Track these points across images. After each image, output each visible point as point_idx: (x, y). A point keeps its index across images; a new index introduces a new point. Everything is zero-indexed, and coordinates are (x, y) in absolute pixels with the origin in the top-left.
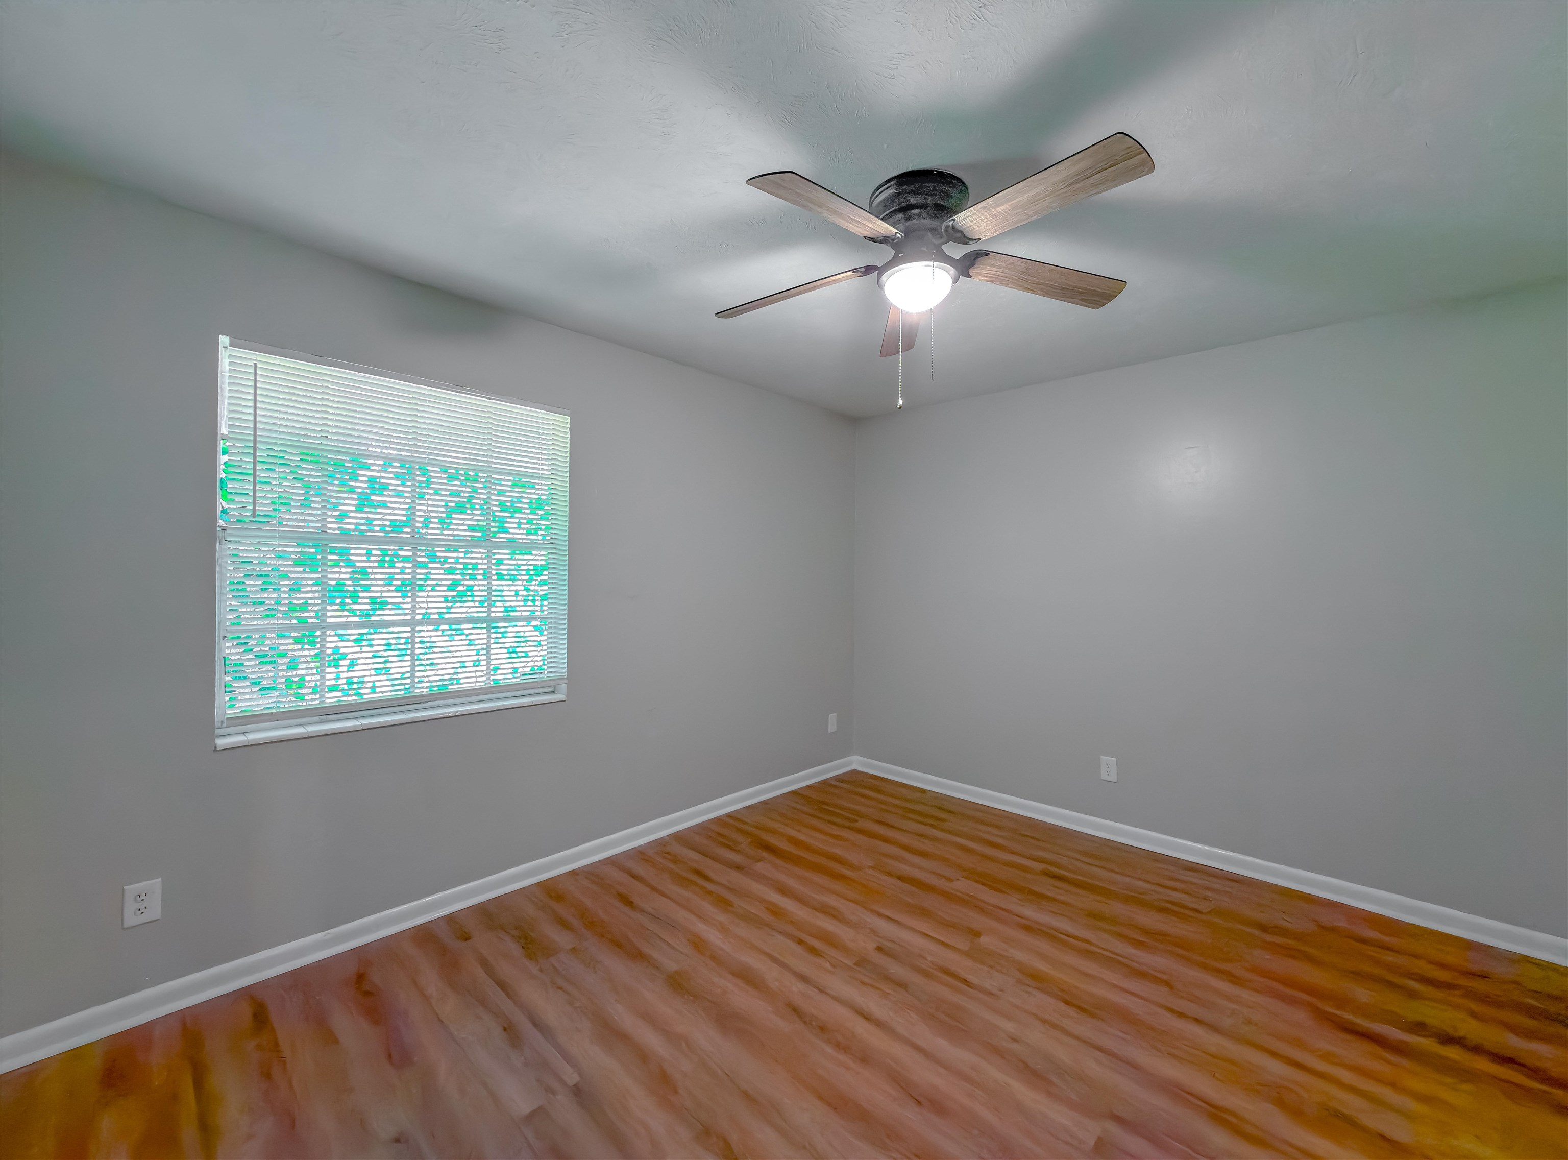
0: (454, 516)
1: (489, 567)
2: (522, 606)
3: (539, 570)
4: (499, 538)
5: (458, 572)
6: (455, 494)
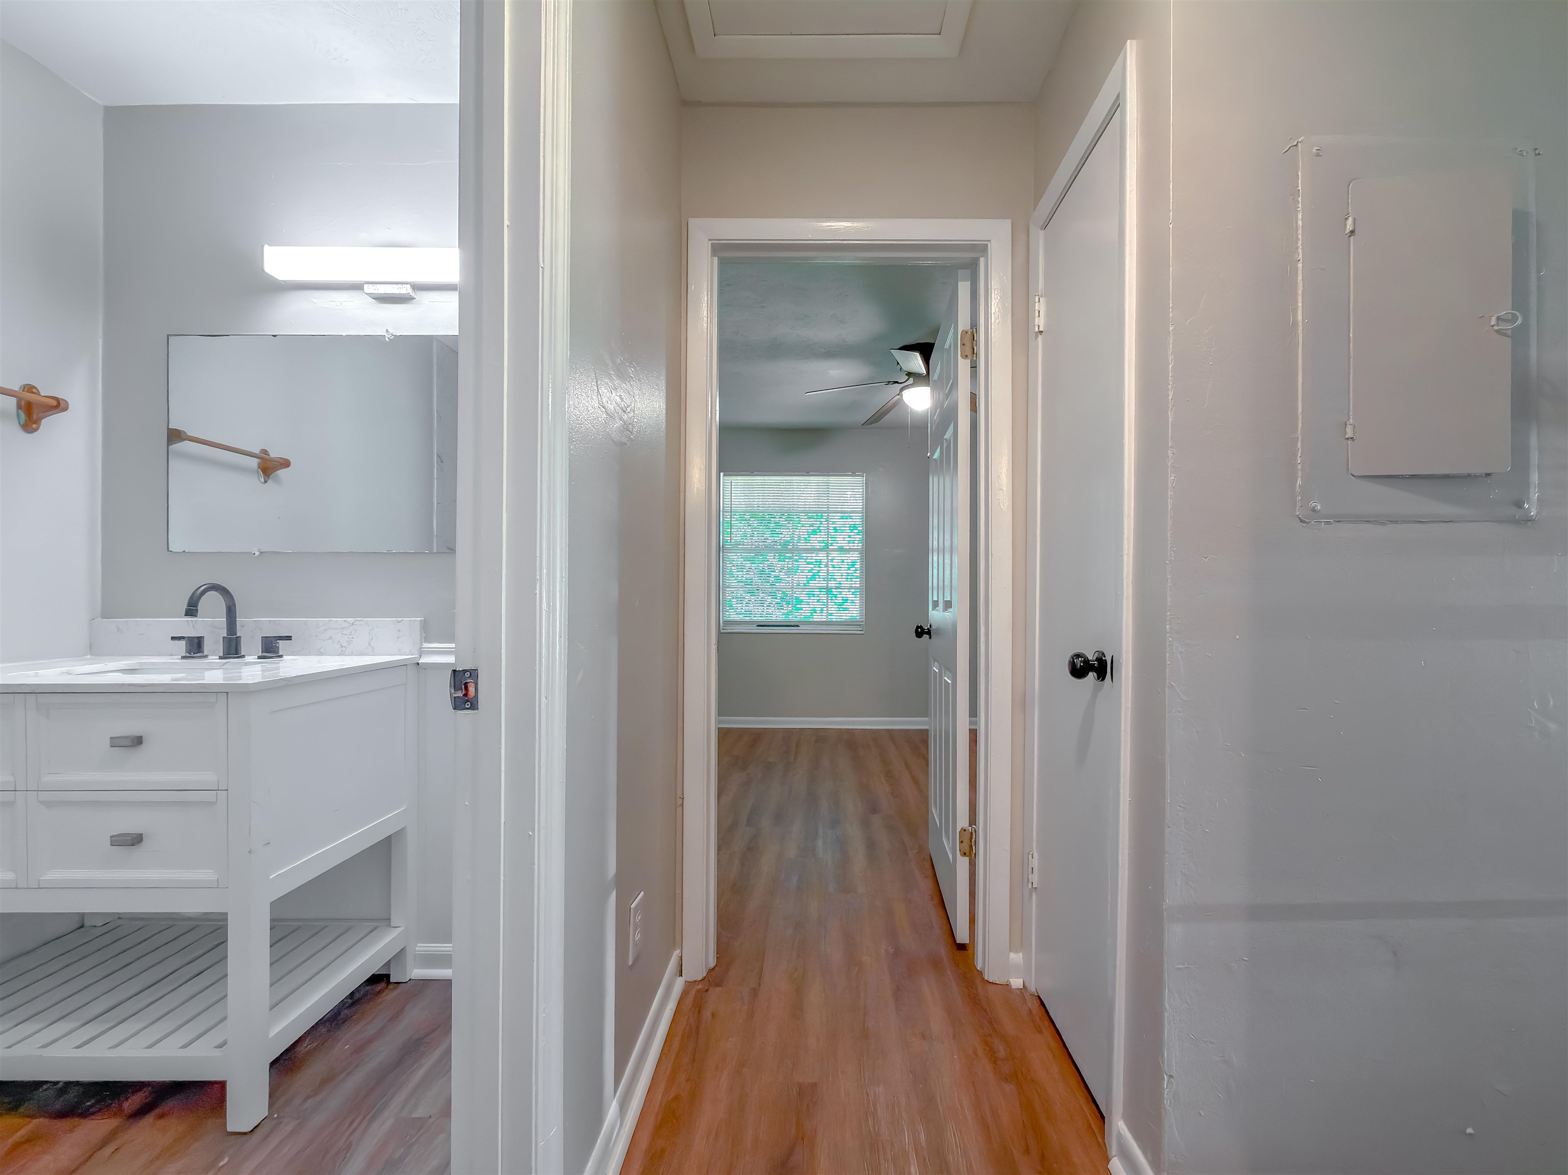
0: (811, 536)
1: (828, 561)
2: (845, 581)
3: (854, 563)
4: (834, 546)
5: (813, 564)
6: (812, 525)
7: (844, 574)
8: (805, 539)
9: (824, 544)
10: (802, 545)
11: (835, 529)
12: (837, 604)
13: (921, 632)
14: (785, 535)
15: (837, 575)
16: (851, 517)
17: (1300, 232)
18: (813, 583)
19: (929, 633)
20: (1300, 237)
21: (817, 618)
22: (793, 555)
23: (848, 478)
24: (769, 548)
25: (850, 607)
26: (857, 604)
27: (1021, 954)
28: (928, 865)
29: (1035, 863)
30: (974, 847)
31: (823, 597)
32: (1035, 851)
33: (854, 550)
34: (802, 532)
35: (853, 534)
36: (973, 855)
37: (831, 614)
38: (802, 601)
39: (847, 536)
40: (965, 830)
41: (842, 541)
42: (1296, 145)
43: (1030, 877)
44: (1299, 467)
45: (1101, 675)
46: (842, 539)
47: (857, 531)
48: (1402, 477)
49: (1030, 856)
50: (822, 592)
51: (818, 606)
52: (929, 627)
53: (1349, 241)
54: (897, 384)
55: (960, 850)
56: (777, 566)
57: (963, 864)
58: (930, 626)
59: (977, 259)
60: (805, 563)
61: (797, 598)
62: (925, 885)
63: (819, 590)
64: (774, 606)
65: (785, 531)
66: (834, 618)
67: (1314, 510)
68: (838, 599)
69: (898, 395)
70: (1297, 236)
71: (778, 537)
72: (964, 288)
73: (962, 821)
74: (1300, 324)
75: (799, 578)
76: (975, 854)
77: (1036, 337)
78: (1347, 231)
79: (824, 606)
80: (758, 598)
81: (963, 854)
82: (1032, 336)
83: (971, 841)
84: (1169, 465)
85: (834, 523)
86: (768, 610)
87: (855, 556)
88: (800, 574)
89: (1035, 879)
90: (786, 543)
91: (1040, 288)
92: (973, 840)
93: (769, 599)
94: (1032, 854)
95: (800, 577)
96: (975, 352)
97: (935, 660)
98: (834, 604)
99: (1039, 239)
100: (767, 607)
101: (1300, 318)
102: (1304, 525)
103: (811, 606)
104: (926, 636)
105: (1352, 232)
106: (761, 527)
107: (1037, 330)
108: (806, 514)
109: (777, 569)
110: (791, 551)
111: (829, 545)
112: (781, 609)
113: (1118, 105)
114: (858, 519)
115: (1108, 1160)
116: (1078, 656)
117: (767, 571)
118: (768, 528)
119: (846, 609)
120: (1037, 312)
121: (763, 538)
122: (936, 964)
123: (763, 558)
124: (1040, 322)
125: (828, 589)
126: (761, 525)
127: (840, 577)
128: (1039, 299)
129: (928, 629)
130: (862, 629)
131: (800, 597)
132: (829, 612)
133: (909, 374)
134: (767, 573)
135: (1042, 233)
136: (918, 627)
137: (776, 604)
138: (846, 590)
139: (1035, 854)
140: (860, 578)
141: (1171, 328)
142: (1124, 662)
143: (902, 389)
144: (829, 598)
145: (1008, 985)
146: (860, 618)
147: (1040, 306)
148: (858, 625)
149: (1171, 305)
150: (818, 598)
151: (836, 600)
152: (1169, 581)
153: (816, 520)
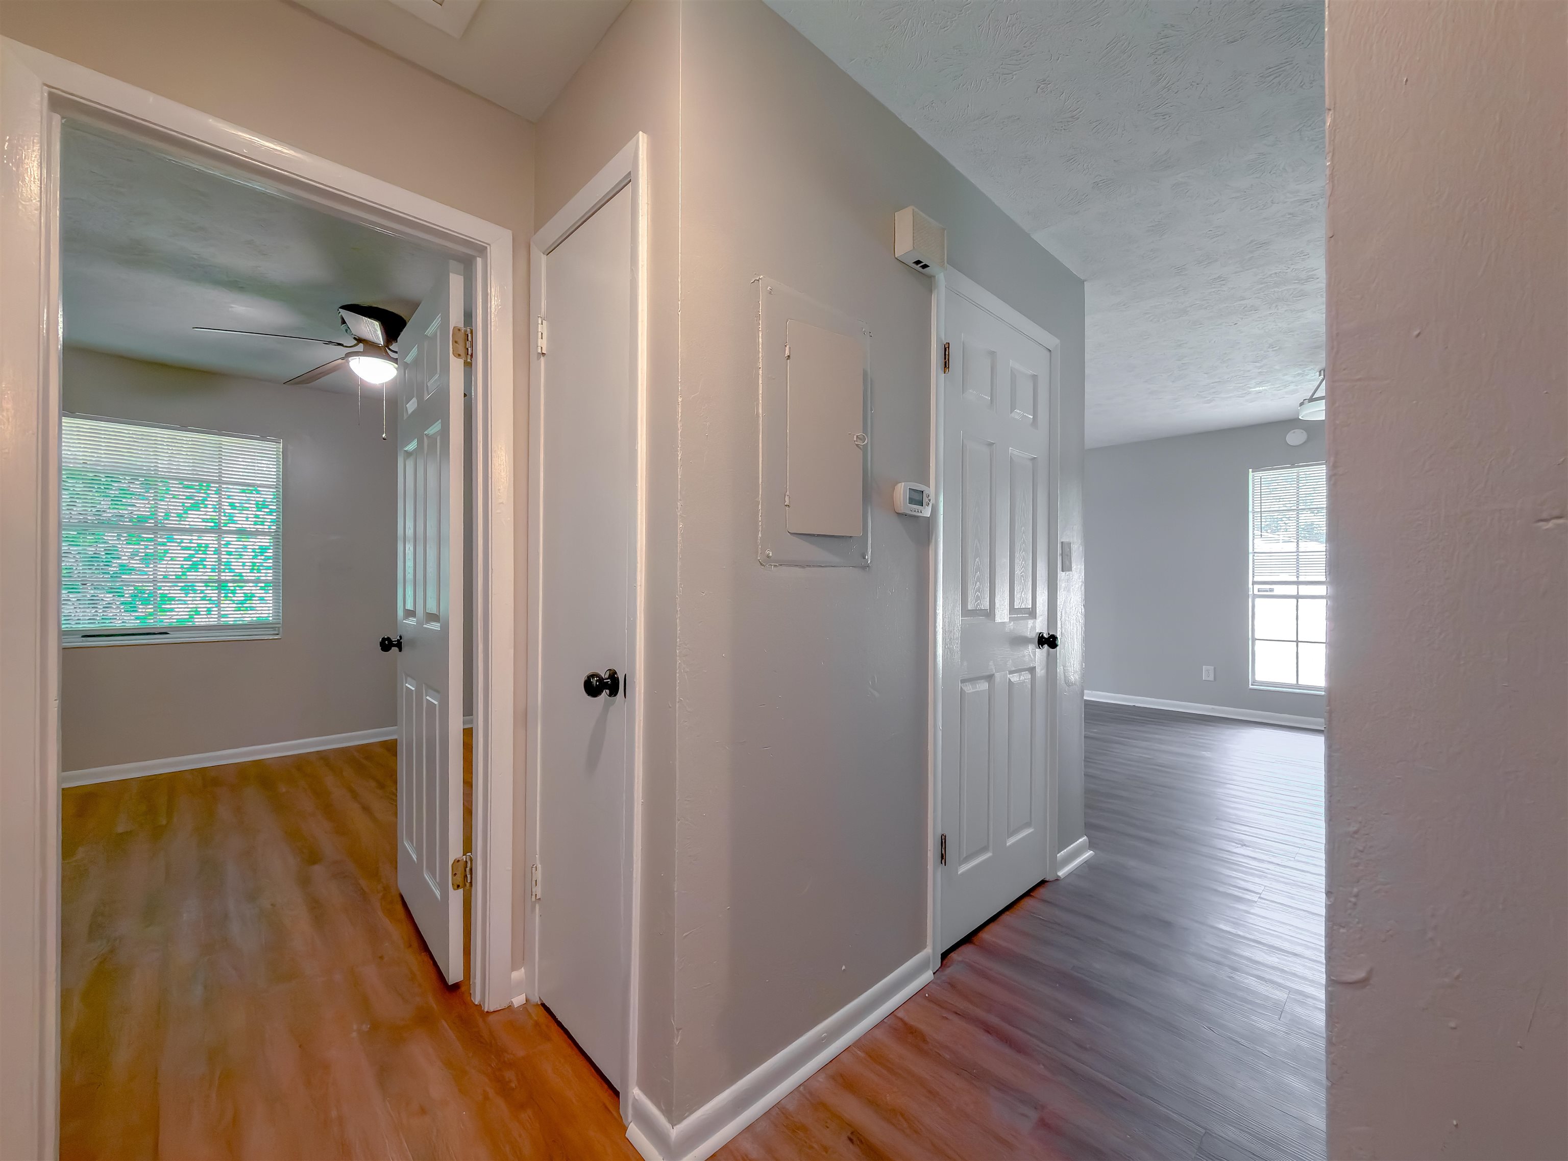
0: (189, 512)
1: (220, 547)
2: (248, 573)
3: (263, 550)
4: (230, 527)
5: (193, 549)
6: (190, 498)
7: (247, 564)
8: (179, 516)
9: (212, 524)
10: (173, 523)
11: (233, 506)
12: (236, 602)
13: (386, 645)
14: (141, 508)
15: (236, 565)
16: (258, 492)
17: (760, 346)
18: (192, 576)
19: (399, 645)
20: (760, 350)
21: (200, 621)
22: (155, 537)
23: (255, 442)
24: (108, 525)
25: (258, 605)
26: (269, 602)
27: (523, 968)
28: (399, 907)
29: (539, 875)
30: (469, 876)
31: (213, 594)
32: (538, 862)
33: (263, 533)
34: (175, 506)
35: (263, 513)
36: (468, 885)
37: (226, 616)
38: (172, 599)
39: (253, 516)
40: (458, 861)
41: (243, 521)
42: (758, 280)
43: (533, 890)
44: (760, 524)
45: (614, 691)
46: (244, 519)
47: (268, 510)
48: (813, 535)
49: (534, 869)
50: (209, 586)
51: (203, 606)
52: (398, 638)
53: (787, 363)
54: (342, 347)
55: (453, 884)
56: (125, 550)
57: (456, 898)
58: (401, 637)
59: (474, 258)
60: (179, 548)
61: (163, 596)
62: (397, 932)
63: (203, 585)
64: (118, 608)
65: (139, 503)
66: (230, 621)
67: (768, 557)
68: (237, 595)
69: (343, 359)
70: (759, 350)
71: (127, 510)
72: (456, 283)
73: (455, 851)
74: (761, 415)
75: (166, 568)
76: (471, 883)
77: (539, 358)
78: (786, 356)
79: (214, 606)
80: (85, 596)
81: (456, 887)
82: (533, 357)
83: (465, 871)
84: (679, 515)
85: (229, 497)
86: (105, 614)
87: (266, 541)
88: (170, 562)
89: (538, 890)
90: (142, 519)
91: (543, 310)
92: (468, 869)
93: (109, 597)
94: (536, 867)
95: (170, 566)
96: (470, 353)
97: (407, 675)
98: (231, 602)
99: (542, 262)
100: (104, 609)
101: (760, 411)
102: (763, 567)
103: (190, 606)
104: (395, 649)
105: (789, 356)
106: (91, 494)
107: (539, 351)
108: (181, 482)
109: (125, 555)
110: (155, 530)
111: (222, 525)
112: (133, 611)
113: (628, 180)
114: (269, 495)
115: (625, 1129)
116: (593, 676)
117: (104, 557)
118: (106, 496)
119: (252, 609)
120: (540, 334)
121: (94, 510)
122: (424, 1019)
123: (95, 538)
124: (543, 344)
125: (221, 584)
126: (91, 491)
127: (241, 567)
128: (542, 321)
129: (398, 641)
130: (276, 632)
131: (170, 593)
132: (222, 613)
133: (359, 340)
134: (104, 560)
135: (544, 258)
136: (384, 639)
137: (122, 604)
138: (251, 584)
139: (539, 866)
140: (273, 568)
141: (680, 400)
142: (638, 681)
143: (349, 355)
144: (223, 595)
145: (510, 1007)
146: (273, 619)
147: (543, 328)
148: (272, 628)
149: (680, 380)
150: (202, 595)
151: (234, 597)
152: (679, 612)
153: (198, 491)
